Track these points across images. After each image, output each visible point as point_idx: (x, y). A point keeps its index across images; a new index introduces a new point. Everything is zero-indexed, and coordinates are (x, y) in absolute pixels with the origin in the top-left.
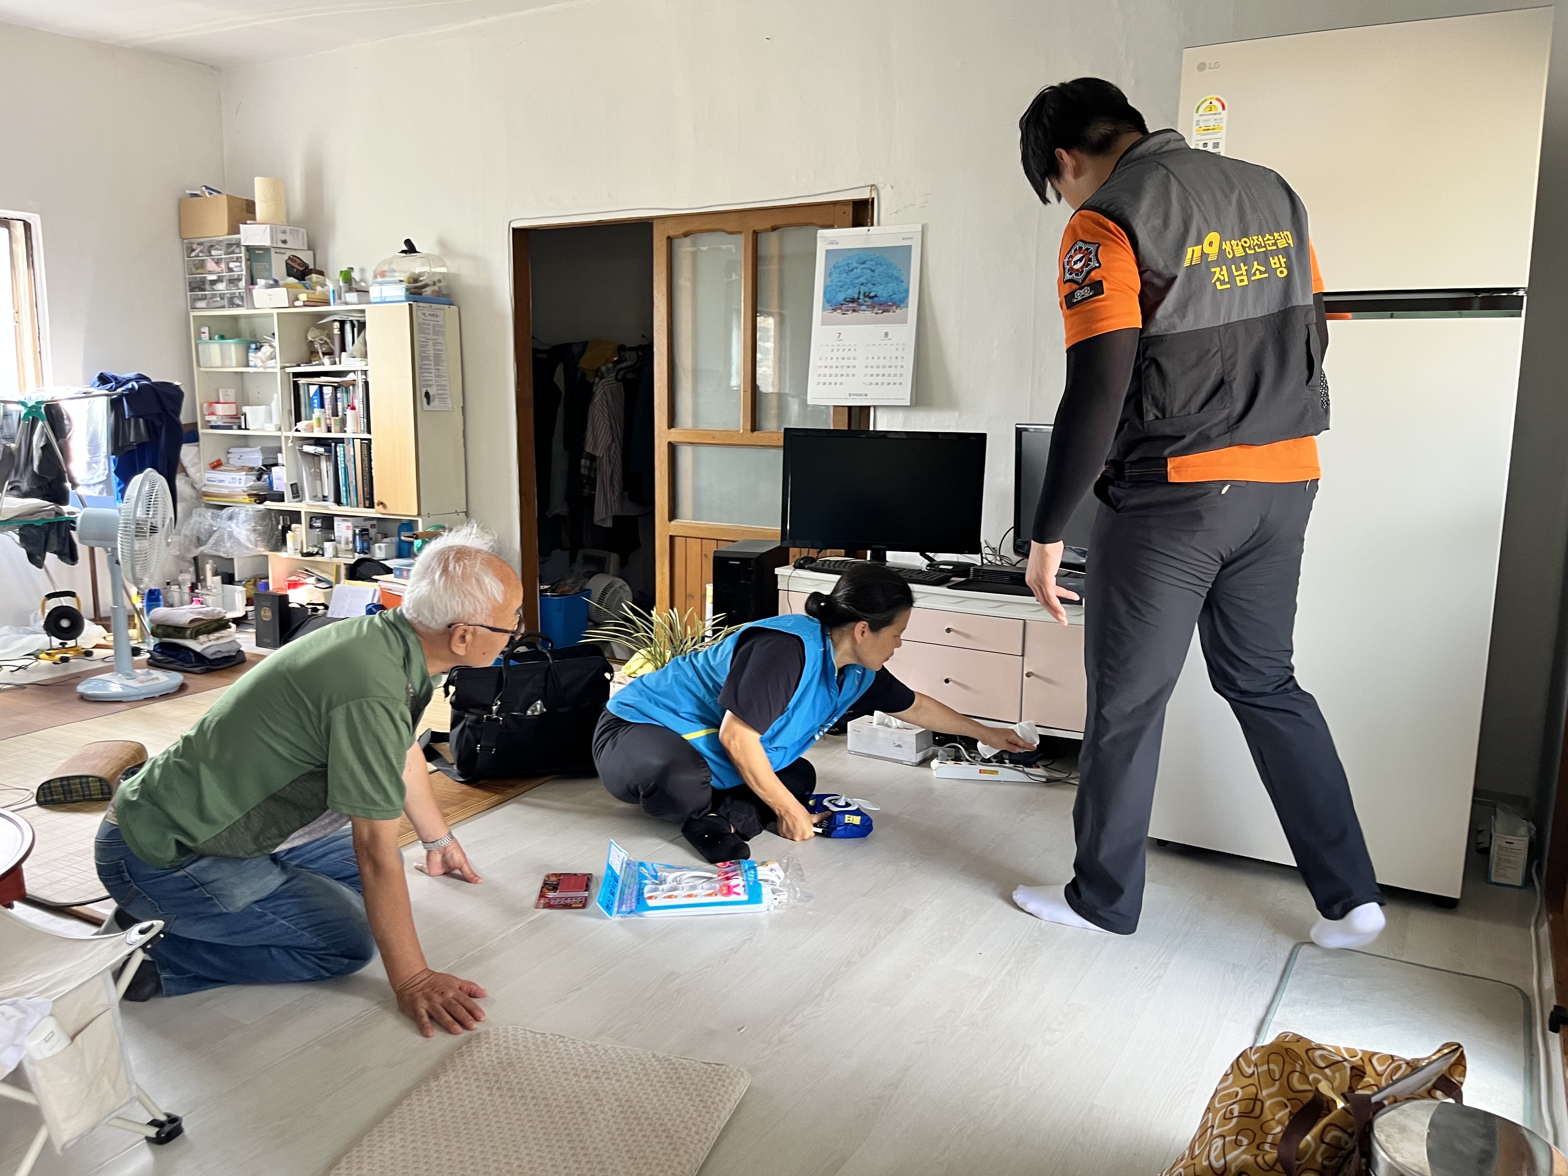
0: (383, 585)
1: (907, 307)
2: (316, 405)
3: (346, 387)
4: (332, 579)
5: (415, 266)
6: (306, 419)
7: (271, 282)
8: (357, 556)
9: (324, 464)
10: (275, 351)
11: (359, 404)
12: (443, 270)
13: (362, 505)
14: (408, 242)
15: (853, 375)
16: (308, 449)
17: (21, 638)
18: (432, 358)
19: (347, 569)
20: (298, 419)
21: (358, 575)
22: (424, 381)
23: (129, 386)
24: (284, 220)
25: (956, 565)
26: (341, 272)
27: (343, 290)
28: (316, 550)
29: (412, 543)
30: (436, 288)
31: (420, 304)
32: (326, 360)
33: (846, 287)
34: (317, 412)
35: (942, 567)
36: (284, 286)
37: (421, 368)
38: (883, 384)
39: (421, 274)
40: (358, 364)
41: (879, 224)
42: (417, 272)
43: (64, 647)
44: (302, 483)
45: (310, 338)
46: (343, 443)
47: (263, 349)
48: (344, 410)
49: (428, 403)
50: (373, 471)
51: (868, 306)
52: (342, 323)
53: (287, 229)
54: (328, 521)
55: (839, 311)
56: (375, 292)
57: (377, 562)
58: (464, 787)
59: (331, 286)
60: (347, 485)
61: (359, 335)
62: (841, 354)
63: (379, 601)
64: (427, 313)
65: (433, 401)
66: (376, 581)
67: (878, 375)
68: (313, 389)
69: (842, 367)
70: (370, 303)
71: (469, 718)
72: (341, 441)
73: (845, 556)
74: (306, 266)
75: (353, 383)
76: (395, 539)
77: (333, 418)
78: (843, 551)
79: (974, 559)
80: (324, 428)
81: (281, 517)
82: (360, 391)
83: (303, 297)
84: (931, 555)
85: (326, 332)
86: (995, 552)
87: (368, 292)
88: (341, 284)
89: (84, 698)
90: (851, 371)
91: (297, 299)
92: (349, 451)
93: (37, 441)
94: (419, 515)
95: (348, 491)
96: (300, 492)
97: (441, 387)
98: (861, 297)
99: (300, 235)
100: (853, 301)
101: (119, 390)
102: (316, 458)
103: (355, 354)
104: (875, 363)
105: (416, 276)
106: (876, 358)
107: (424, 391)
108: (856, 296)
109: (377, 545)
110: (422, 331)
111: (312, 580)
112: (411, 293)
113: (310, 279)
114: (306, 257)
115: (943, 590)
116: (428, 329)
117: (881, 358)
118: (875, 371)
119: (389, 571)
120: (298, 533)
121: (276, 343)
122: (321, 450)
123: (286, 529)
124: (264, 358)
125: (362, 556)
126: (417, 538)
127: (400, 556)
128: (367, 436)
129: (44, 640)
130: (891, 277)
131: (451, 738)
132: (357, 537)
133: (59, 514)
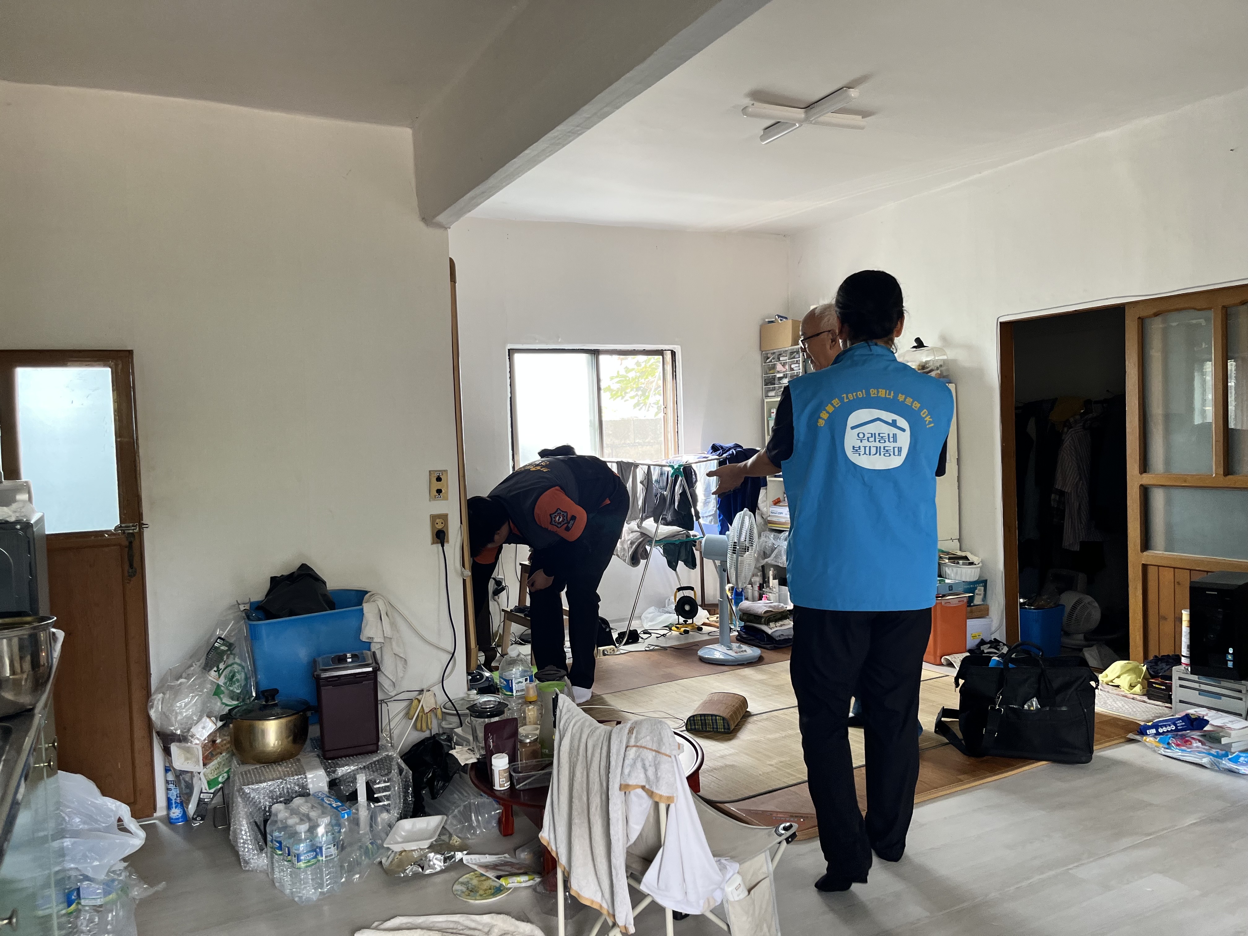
5: (923, 357)
14: (918, 340)
17: (660, 616)
23: (731, 452)
39: (927, 362)
42: (924, 361)
43: (686, 623)
58: (973, 760)
89: (703, 660)
93: (678, 490)
101: (724, 455)
105: (924, 364)
129: (674, 618)
131: (959, 714)
133: (688, 536)
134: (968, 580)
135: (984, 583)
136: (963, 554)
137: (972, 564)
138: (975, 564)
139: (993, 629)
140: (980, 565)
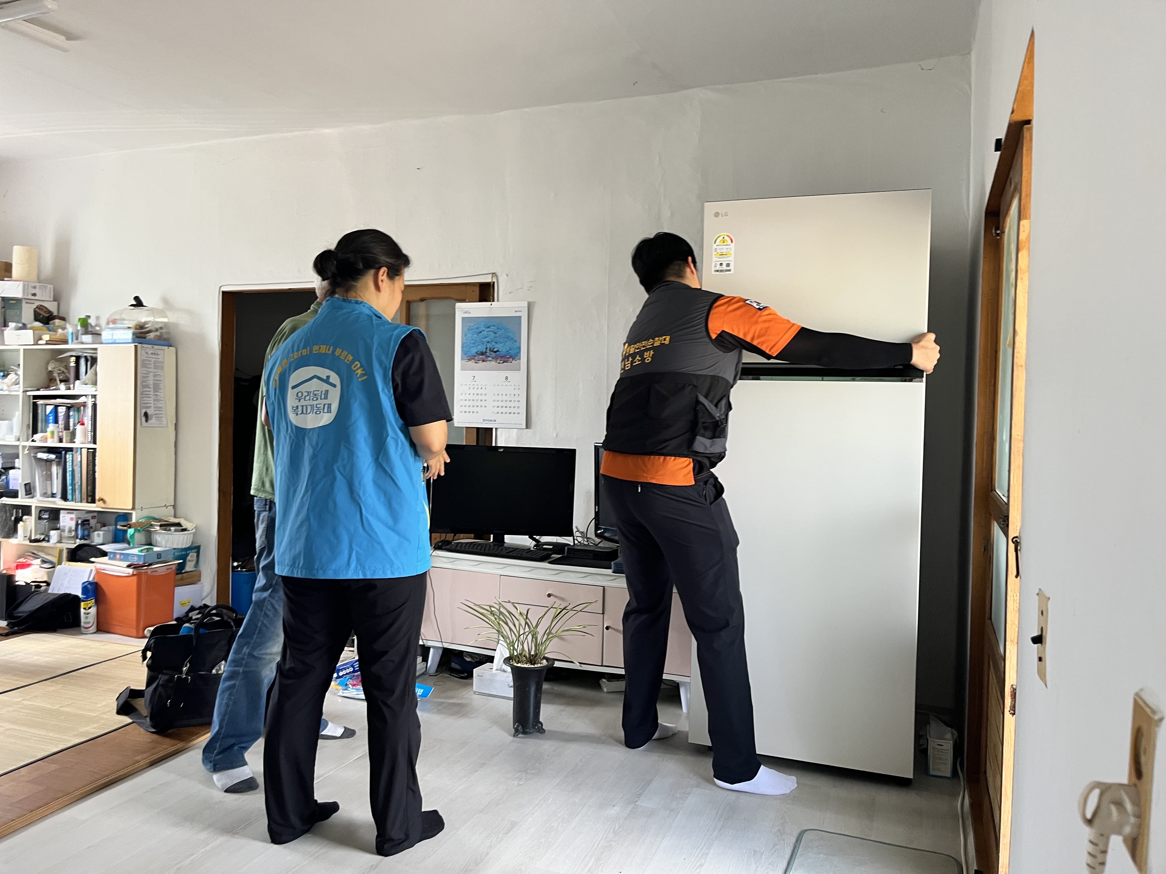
0: (99, 566)
1: (520, 359)
2: (51, 421)
3: (79, 408)
4: (55, 560)
5: (142, 316)
6: (42, 432)
7: (20, 325)
8: (78, 542)
9: (54, 469)
10: (19, 377)
11: (88, 421)
12: (165, 320)
13: (85, 500)
14: (137, 298)
15: (485, 407)
16: (41, 455)
18: (152, 386)
19: (68, 552)
20: (35, 431)
21: (77, 557)
22: (144, 403)
24: (36, 279)
25: (555, 545)
26: (80, 319)
27: (80, 333)
28: (42, 537)
29: (126, 531)
30: (158, 333)
31: (144, 345)
32: (62, 386)
33: (477, 344)
34: (51, 427)
35: (544, 547)
36: (30, 329)
37: (142, 394)
38: (506, 413)
39: (146, 323)
40: (89, 390)
41: (498, 301)
42: (143, 321)
44: (34, 482)
45: (50, 369)
46: (72, 451)
47: (9, 377)
48: (75, 425)
49: (147, 421)
50: (96, 474)
51: (493, 358)
52: (78, 358)
53: (38, 285)
54: (54, 514)
55: (473, 361)
56: (106, 335)
57: (94, 546)
58: (155, 736)
59: (70, 329)
60: (73, 484)
61: (91, 367)
62: (475, 391)
63: (94, 578)
64: (150, 352)
65: (151, 419)
66: (93, 562)
67: (502, 407)
68: (49, 408)
69: (477, 400)
70: (102, 343)
71: (162, 678)
72: (71, 449)
73: (474, 539)
74: (50, 312)
75: (84, 405)
76: (112, 528)
77: (65, 432)
78: (473, 535)
79: (568, 540)
80: (56, 438)
81: (15, 510)
82: (89, 411)
83: (46, 337)
84: (537, 537)
85: (64, 364)
86: (584, 535)
87: (100, 335)
88: (79, 328)
90: (483, 403)
91: (41, 339)
92: (77, 457)
94: (133, 508)
95: (74, 490)
96: (32, 491)
97: (158, 408)
98: (488, 351)
99: (48, 290)
100: (482, 354)
102: (48, 463)
103: (87, 382)
104: (500, 398)
105: (141, 324)
106: (500, 395)
107: (144, 411)
108: (484, 351)
109: (96, 533)
110: (144, 366)
111: (38, 561)
112: (137, 337)
113: (54, 323)
114: (52, 307)
115: (545, 565)
116: (150, 364)
117: (504, 395)
118: (500, 404)
119: (104, 554)
120: (28, 523)
121: (21, 372)
122: (53, 456)
123: (18, 520)
124: (10, 384)
125: (83, 542)
126: (130, 528)
127: (115, 541)
128: (92, 446)
130: (508, 337)
131: (146, 695)
132: (80, 526)
134: (180, 546)
135: (197, 549)
136: (176, 521)
137: (185, 530)
138: (188, 531)
139: (205, 594)
140: (193, 531)
